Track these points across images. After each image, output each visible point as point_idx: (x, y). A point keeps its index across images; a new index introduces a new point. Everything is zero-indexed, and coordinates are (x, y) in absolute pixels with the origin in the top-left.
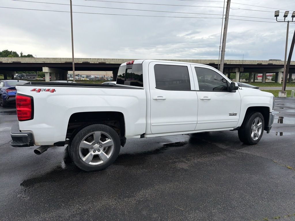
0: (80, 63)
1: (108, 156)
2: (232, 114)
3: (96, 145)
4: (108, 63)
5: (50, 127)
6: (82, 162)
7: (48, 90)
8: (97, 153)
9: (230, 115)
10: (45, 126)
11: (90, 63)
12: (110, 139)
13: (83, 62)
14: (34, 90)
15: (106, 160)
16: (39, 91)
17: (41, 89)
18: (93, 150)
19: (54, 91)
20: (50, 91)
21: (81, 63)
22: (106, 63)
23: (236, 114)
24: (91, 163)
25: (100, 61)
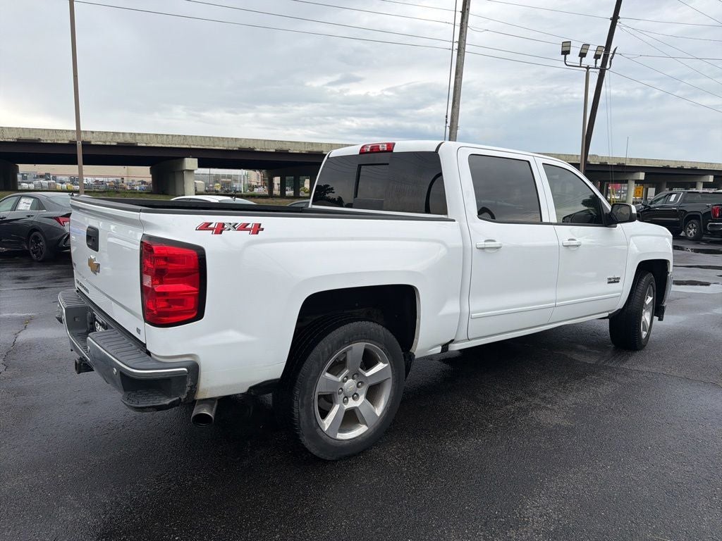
0: (62, 142)
1: (379, 410)
2: (612, 280)
3: (350, 381)
4: (144, 145)
5: (249, 338)
6: (321, 434)
7: (244, 227)
8: (352, 404)
9: (609, 283)
10: (233, 336)
11: (92, 143)
12: (384, 363)
13: (70, 141)
14: (206, 227)
15: (373, 422)
16: (220, 229)
17: (224, 224)
18: (342, 396)
19: (257, 229)
20: (249, 230)
21: (67, 142)
22: (139, 145)
23: (619, 278)
24: (341, 436)
25: (121, 140)
